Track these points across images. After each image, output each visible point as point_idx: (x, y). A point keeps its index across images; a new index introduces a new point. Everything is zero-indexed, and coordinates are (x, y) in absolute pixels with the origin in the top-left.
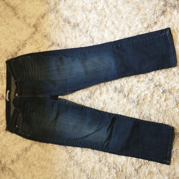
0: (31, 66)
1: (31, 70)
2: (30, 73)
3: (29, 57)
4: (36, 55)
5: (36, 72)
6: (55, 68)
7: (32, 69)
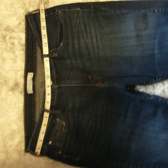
0: (83, 29)
1: (85, 35)
2: (82, 41)
3: (79, 9)
4: (92, 7)
5: (95, 40)
6: (133, 34)
7: (86, 33)
